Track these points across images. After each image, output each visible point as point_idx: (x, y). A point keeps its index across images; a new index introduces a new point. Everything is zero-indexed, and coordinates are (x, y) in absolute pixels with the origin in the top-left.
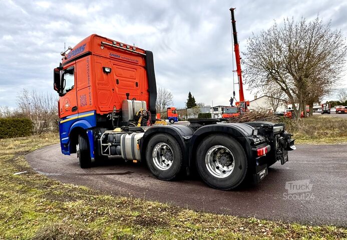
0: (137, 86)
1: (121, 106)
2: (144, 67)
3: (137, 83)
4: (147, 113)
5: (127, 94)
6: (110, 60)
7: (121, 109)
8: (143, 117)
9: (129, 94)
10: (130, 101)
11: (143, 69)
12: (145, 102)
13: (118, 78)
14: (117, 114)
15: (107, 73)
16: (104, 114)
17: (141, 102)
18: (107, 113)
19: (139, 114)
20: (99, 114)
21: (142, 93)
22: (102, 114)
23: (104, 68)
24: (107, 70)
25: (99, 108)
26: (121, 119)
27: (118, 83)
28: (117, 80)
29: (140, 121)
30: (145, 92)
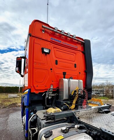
0: (75, 67)
1: (58, 84)
2: (82, 52)
3: (75, 65)
4: (84, 92)
5: (63, 73)
6: (50, 43)
7: (58, 87)
8: (79, 97)
9: (66, 73)
10: (66, 80)
11: (82, 54)
12: (81, 81)
13: (57, 59)
14: (53, 92)
15: (46, 53)
16: (40, 93)
17: (77, 81)
18: (43, 91)
19: (75, 94)
20: (34, 93)
21: (80, 73)
22: (37, 92)
23: (42, 49)
24: (46, 51)
25: (34, 87)
26: (58, 97)
27: (57, 64)
28: (56, 61)
29: (74, 102)
30: (83, 73)
